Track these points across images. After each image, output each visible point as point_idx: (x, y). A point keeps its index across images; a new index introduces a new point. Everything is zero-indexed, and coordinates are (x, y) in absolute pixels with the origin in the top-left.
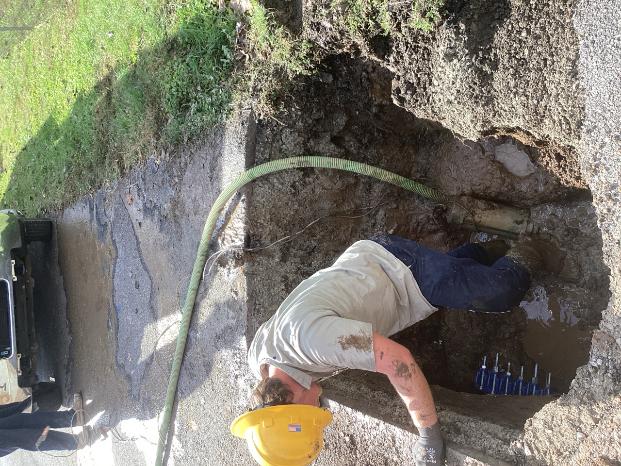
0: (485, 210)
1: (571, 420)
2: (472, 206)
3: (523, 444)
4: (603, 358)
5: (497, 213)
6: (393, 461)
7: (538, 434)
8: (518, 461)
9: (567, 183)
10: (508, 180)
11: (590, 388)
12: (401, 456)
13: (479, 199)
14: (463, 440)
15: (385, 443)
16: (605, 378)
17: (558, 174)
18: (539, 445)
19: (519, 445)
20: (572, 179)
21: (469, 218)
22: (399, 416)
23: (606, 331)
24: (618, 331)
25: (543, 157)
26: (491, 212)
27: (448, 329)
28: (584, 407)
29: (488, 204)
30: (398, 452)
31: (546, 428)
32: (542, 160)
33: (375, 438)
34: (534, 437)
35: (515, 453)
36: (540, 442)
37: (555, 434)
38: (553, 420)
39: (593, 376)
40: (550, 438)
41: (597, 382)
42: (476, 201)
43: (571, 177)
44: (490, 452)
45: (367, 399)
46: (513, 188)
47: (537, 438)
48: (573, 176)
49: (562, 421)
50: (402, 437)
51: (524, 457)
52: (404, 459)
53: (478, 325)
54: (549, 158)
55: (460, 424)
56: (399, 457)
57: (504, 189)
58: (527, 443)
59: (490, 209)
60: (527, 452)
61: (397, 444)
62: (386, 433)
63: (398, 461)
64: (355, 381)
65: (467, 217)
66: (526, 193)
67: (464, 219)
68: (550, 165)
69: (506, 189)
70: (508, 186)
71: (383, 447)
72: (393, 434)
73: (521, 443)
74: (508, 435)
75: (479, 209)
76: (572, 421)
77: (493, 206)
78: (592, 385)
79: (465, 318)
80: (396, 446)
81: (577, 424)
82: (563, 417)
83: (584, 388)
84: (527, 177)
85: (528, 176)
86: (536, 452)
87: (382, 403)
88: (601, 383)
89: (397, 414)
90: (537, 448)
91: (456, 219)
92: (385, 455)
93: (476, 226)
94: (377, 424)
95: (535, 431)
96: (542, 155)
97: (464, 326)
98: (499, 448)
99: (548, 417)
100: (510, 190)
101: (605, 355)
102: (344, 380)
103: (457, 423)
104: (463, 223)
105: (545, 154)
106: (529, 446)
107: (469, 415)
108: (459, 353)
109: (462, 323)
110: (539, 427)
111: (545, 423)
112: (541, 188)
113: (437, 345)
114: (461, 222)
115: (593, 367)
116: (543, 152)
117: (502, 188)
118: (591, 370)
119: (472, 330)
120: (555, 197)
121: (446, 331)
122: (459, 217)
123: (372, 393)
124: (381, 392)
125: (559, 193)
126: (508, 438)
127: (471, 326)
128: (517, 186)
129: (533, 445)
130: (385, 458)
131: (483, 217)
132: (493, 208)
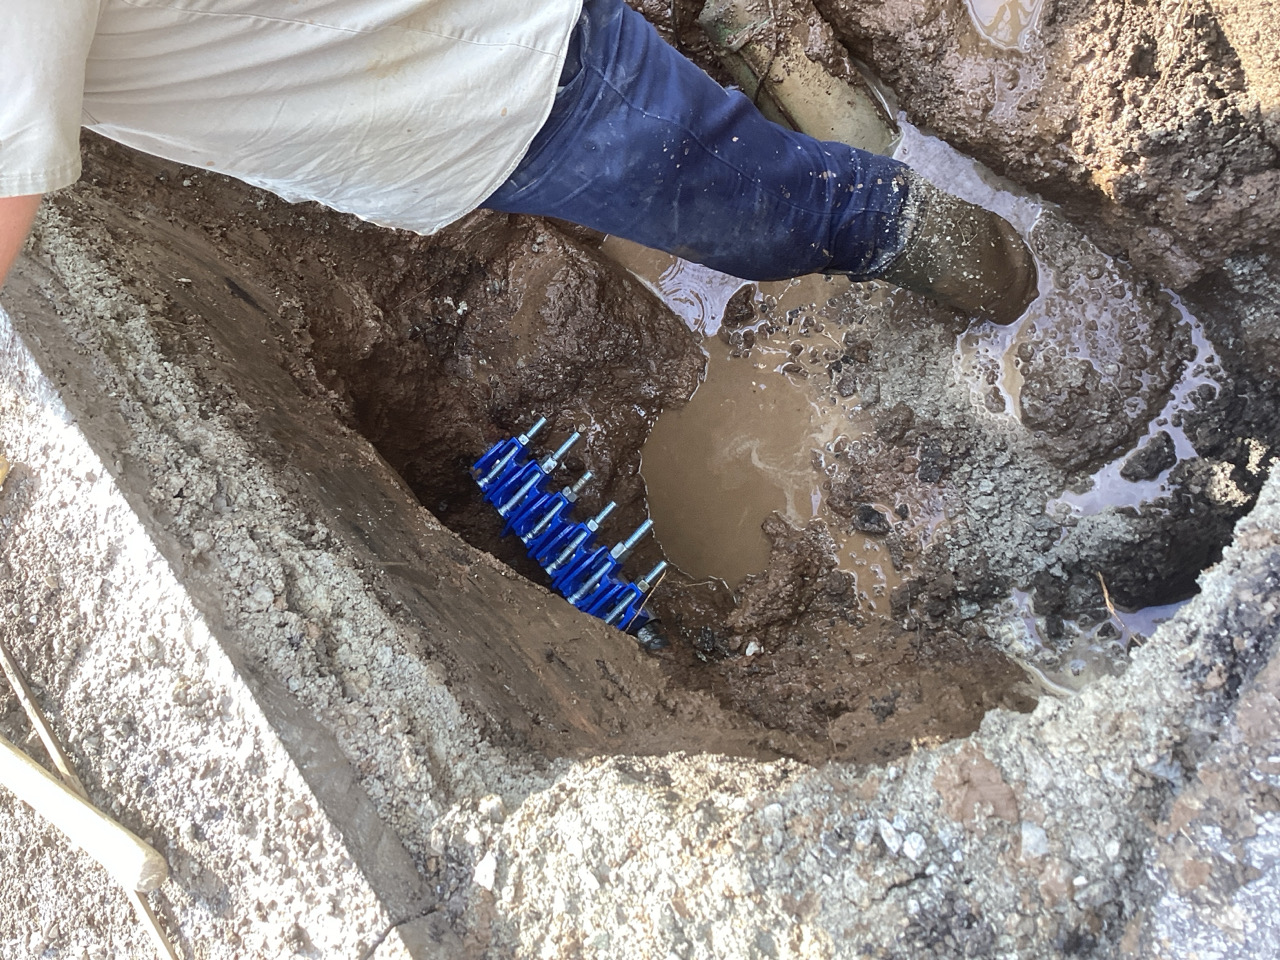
0: (816, 58)
1: (680, 907)
2: (795, 22)
3: (486, 843)
4: (931, 841)
5: (836, 92)
6: (75, 606)
7: (551, 857)
8: (437, 873)
9: (1088, 150)
10: (944, 23)
11: (811, 879)
12: (107, 614)
13: (825, 19)
14: (323, 697)
15: (84, 542)
16: (890, 900)
17: (1089, 108)
18: (530, 883)
19: (473, 837)
20: (1113, 149)
21: (762, 51)
22: (180, 494)
23: (1015, 775)
24: (1051, 805)
25: (1094, 29)
26: (825, 77)
27: (502, 292)
28: (750, 914)
29: (834, 48)
30: (104, 595)
31: (589, 864)
32: (1084, 37)
33: (63, 505)
34: (534, 855)
35: (446, 848)
36: (543, 880)
37: (604, 900)
38: (625, 859)
39: (855, 859)
40: (577, 896)
41: (855, 889)
42: (814, 17)
43: (1116, 142)
44: (377, 789)
45: (122, 370)
46: (938, 56)
47: (541, 864)
48: (1125, 144)
49: (651, 888)
50: (141, 568)
51: (465, 878)
52: (111, 626)
53: (580, 334)
54: (1107, 45)
55: (346, 632)
56: (99, 611)
57: (913, 39)
58: (502, 853)
59: (826, 66)
60: (484, 873)
61: (115, 576)
62: (100, 520)
63: (91, 619)
64: (131, 281)
65: (759, 42)
66: (959, 92)
67: (749, 42)
68: (1090, 66)
69: (918, 44)
70: (930, 38)
71: (70, 550)
72: (119, 540)
73: (483, 834)
74: (462, 765)
75: (805, 43)
76: (683, 915)
77: (839, 63)
78: (827, 879)
79: (562, 295)
80: (110, 577)
81: (691, 931)
82: (664, 884)
83: (794, 859)
84: (997, 54)
85: (1000, 52)
86: (507, 893)
87: (159, 409)
88: (866, 902)
89: (177, 482)
90: (518, 886)
91: (728, 25)
92: (63, 574)
93: (762, 84)
94: (91, 477)
95: (549, 842)
96: (1099, 20)
97: (545, 312)
98: (409, 797)
99: (615, 839)
100: (926, 54)
101: (945, 835)
102: (99, 258)
103: (343, 623)
104: (737, 53)
105: (1106, 23)
106: (502, 862)
107: (393, 612)
108: (489, 361)
109: (546, 304)
110: (569, 845)
111: (597, 849)
112: (1005, 112)
113: (449, 310)
114: (736, 44)
115: (876, 836)
116: (1106, 14)
117: (911, 34)
118: (862, 841)
119: (560, 334)
120: (1020, 161)
121: (493, 292)
122: (740, 27)
123: (155, 358)
124: (180, 371)
125: (1037, 159)
126: (459, 774)
127: (563, 325)
128: (950, 59)
129: (513, 870)
130: (58, 580)
131: (795, 75)
132: (835, 70)
